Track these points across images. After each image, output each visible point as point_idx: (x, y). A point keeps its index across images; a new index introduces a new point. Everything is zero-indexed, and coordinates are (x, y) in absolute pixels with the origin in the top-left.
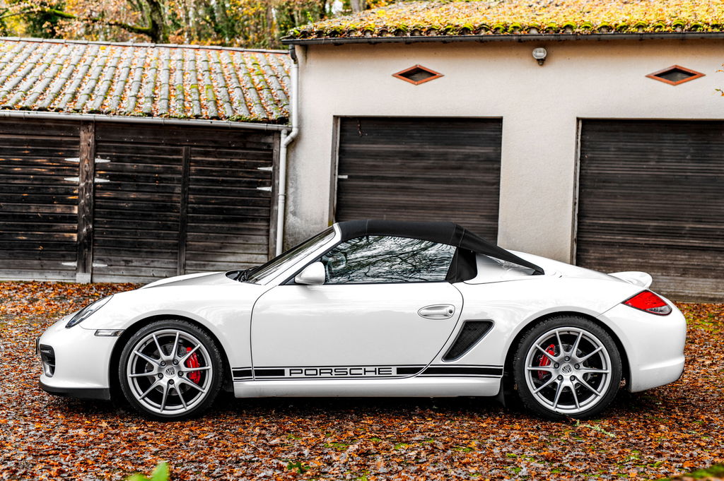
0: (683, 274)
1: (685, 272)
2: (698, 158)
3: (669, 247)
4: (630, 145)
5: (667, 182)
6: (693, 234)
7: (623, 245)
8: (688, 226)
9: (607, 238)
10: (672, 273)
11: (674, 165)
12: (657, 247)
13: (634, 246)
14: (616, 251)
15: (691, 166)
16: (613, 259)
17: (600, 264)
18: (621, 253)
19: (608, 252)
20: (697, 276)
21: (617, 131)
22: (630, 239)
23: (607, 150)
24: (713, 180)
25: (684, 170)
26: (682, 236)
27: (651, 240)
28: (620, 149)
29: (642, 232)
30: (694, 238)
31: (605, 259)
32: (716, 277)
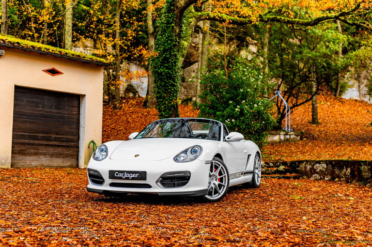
0: (52, 157)
1: (52, 156)
2: (57, 108)
3: (46, 145)
4: (32, 100)
5: (46, 117)
6: (56, 139)
7: (29, 144)
8: (54, 136)
9: (23, 141)
10: (47, 156)
11: (48, 110)
12: (41, 145)
13: (33, 144)
14: (26, 147)
15: (54, 111)
16: (25, 150)
17: (19, 153)
18: (28, 148)
19: (23, 148)
20: (56, 157)
21: (26, 93)
22: (32, 142)
23: (23, 101)
24: (62, 117)
25: (52, 112)
26: (51, 140)
27: (40, 142)
28: (28, 101)
29: (36, 138)
30: (55, 141)
31: (22, 150)
32: (63, 158)
